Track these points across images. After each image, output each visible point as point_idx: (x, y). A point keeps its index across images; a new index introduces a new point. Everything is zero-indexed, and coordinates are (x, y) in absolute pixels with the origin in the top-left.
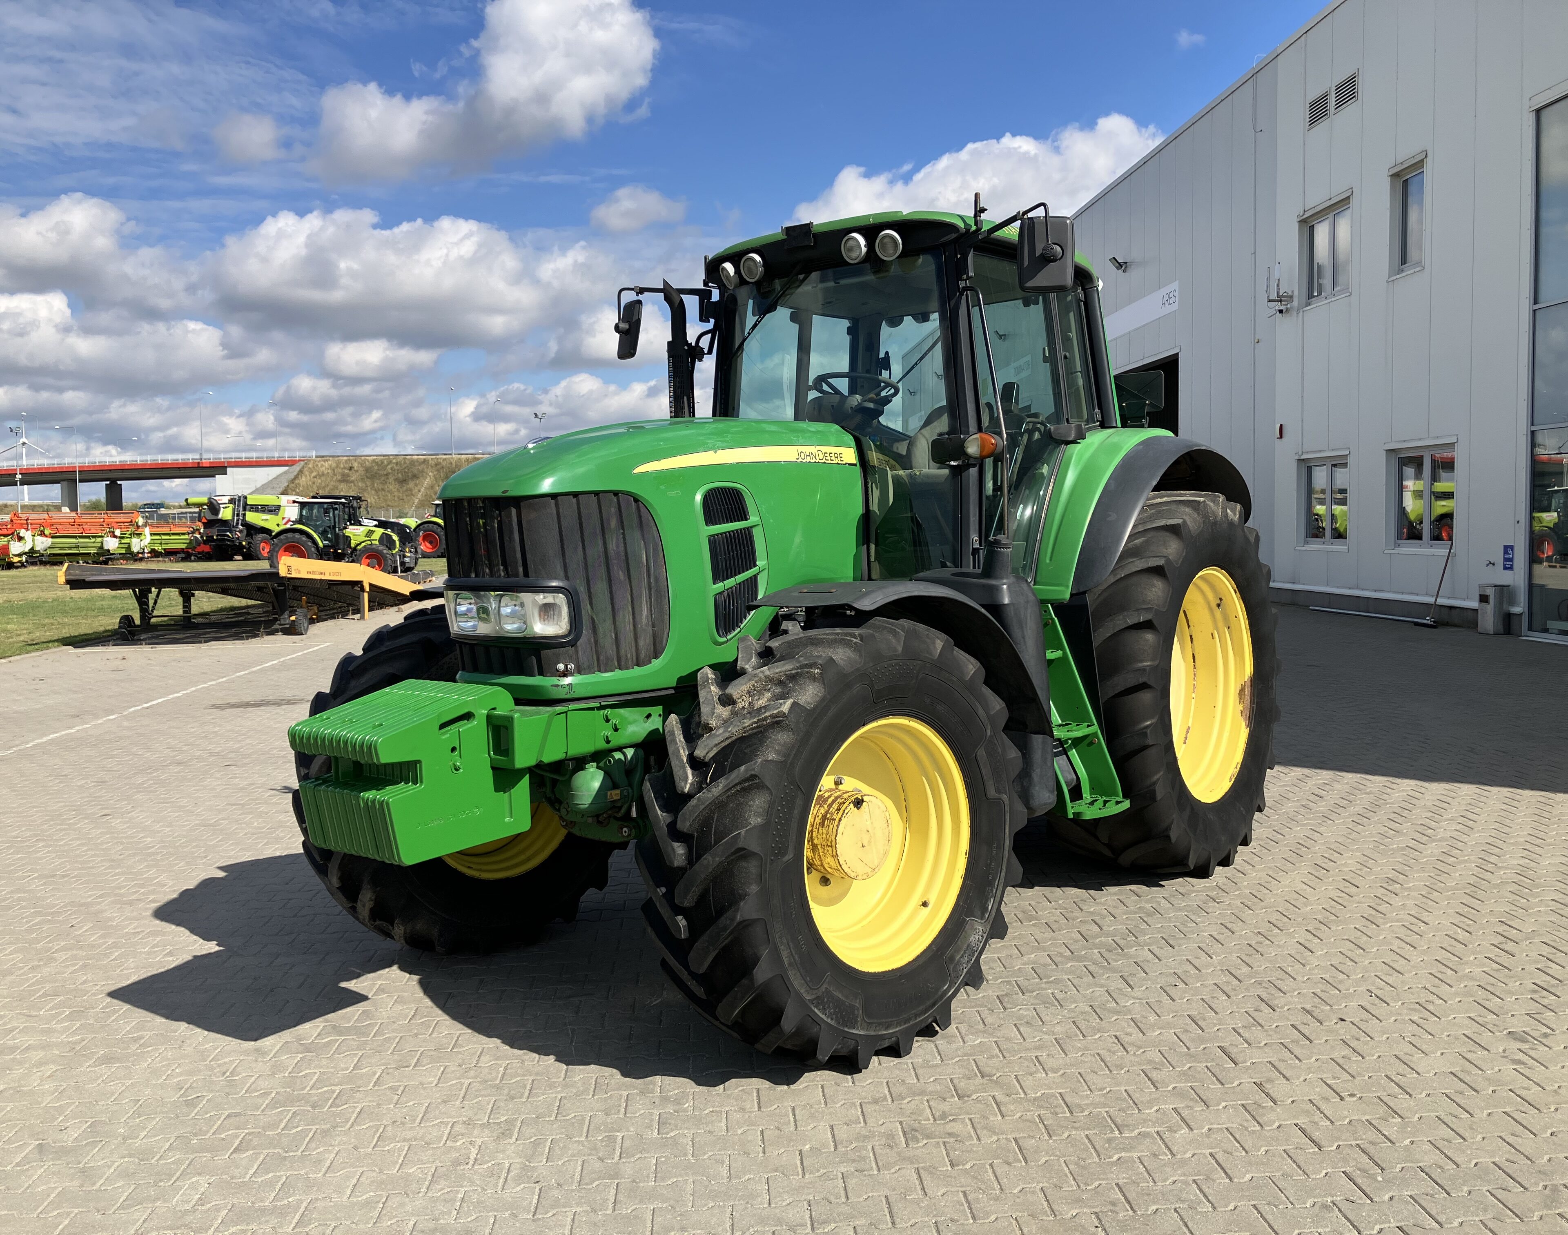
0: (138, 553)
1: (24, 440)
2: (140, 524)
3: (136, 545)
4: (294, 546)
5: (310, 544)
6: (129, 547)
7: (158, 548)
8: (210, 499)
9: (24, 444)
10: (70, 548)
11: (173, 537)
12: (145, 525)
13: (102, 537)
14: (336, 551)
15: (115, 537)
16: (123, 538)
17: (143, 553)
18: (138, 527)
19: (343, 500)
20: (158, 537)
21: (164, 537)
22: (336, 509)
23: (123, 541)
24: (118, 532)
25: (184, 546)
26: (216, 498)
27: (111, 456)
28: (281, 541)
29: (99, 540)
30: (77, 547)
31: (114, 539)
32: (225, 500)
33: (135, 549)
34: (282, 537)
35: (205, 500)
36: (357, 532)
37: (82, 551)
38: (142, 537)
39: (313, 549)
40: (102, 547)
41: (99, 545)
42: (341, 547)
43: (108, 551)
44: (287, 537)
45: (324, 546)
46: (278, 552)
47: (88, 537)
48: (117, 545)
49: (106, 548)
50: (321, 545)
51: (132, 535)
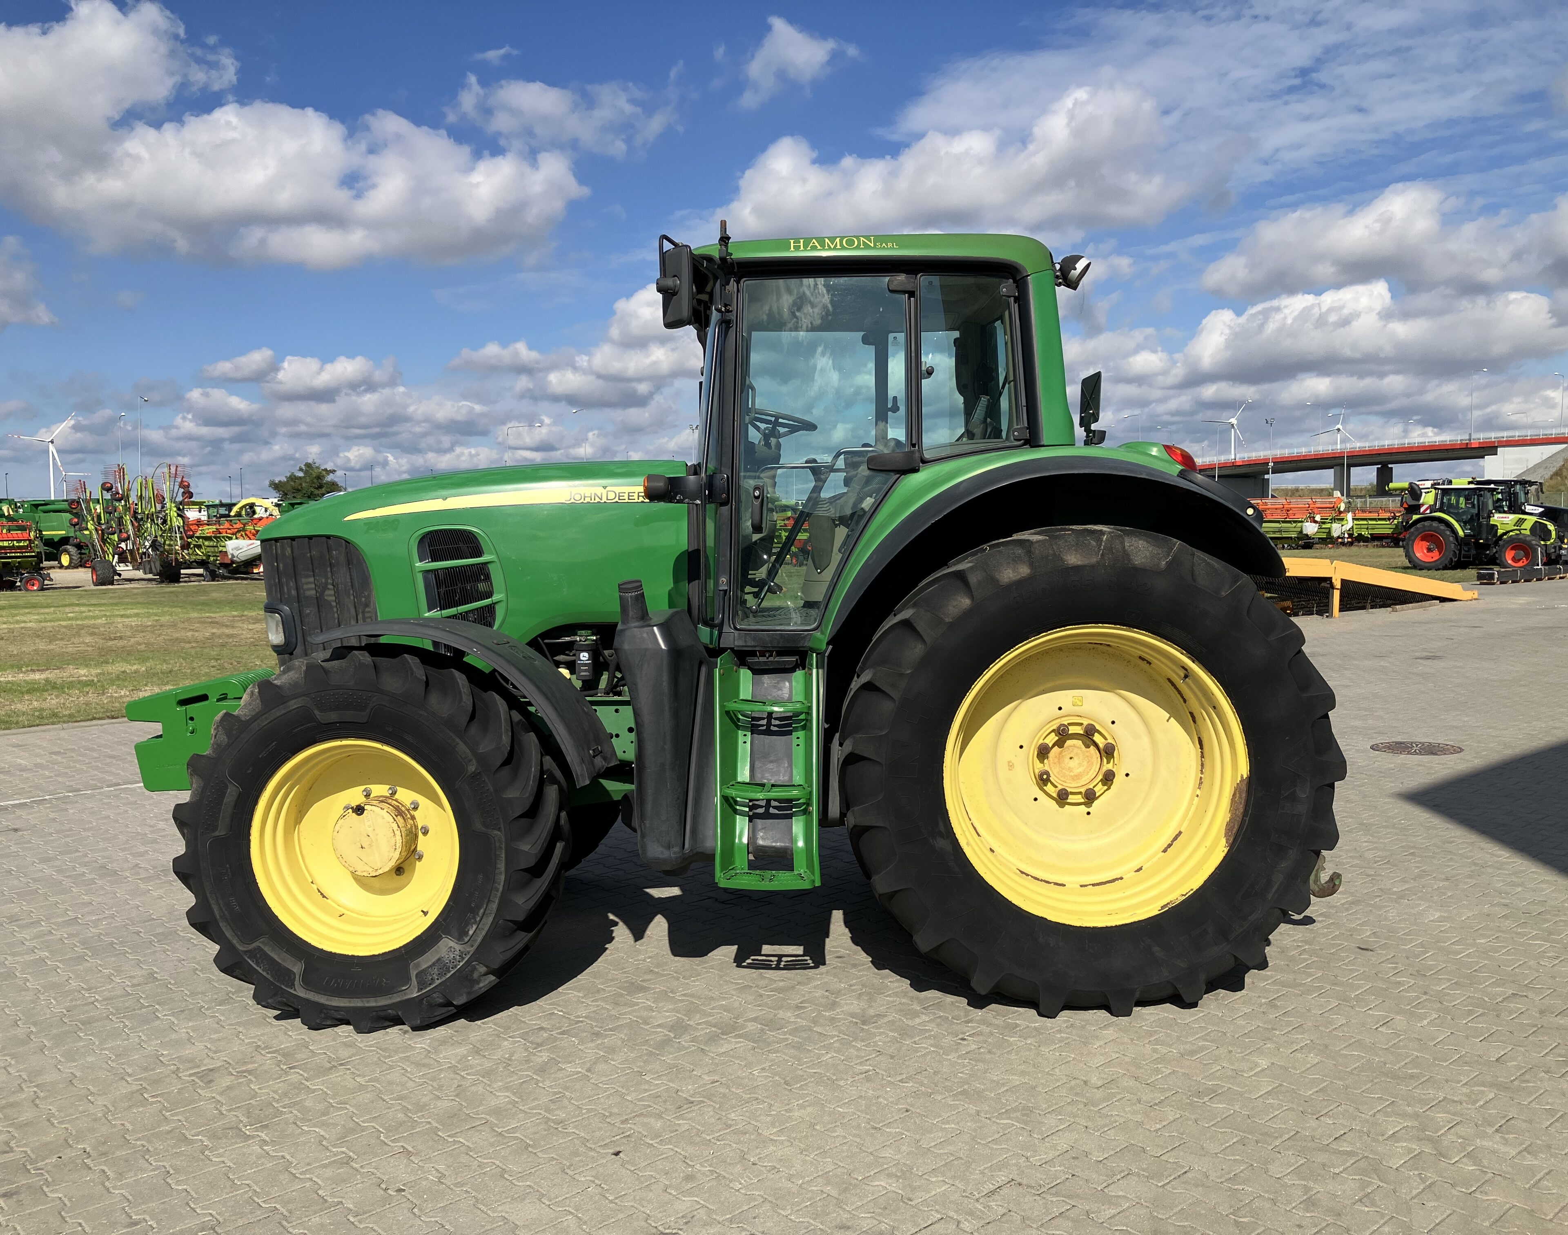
0: (1339, 537)
1: (1339, 426)
2: (1342, 509)
3: (1336, 529)
4: (1432, 535)
5: (1448, 533)
6: (1329, 533)
7: (1365, 533)
8: (1411, 484)
9: (1339, 430)
10: (1274, 532)
11: (1379, 522)
12: (1347, 510)
13: (1302, 522)
14: (1477, 540)
15: (1316, 522)
16: (1324, 523)
17: (1343, 538)
18: (1340, 512)
19: (1492, 486)
20: (1365, 522)
21: (1370, 522)
22: (1481, 496)
23: (1324, 526)
24: (1318, 518)
25: (1390, 531)
26: (1418, 483)
27: (1428, 437)
28: (1417, 529)
29: (1299, 524)
30: (1280, 531)
31: (1314, 524)
32: (1428, 484)
33: (1335, 534)
34: (1419, 525)
35: (1406, 485)
36: (1506, 521)
37: (1285, 535)
38: (1344, 522)
39: (1451, 539)
40: (1301, 532)
41: (1299, 530)
42: (1484, 536)
43: (1307, 535)
44: (1424, 526)
45: (1465, 536)
46: (1414, 541)
47: (1289, 522)
48: (1316, 530)
49: (1305, 532)
50: (1461, 533)
51: (1334, 520)
